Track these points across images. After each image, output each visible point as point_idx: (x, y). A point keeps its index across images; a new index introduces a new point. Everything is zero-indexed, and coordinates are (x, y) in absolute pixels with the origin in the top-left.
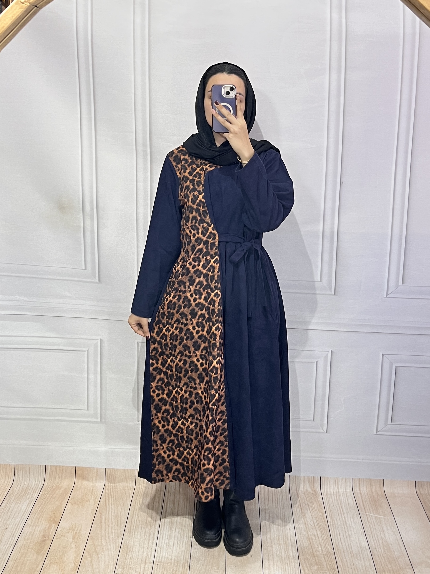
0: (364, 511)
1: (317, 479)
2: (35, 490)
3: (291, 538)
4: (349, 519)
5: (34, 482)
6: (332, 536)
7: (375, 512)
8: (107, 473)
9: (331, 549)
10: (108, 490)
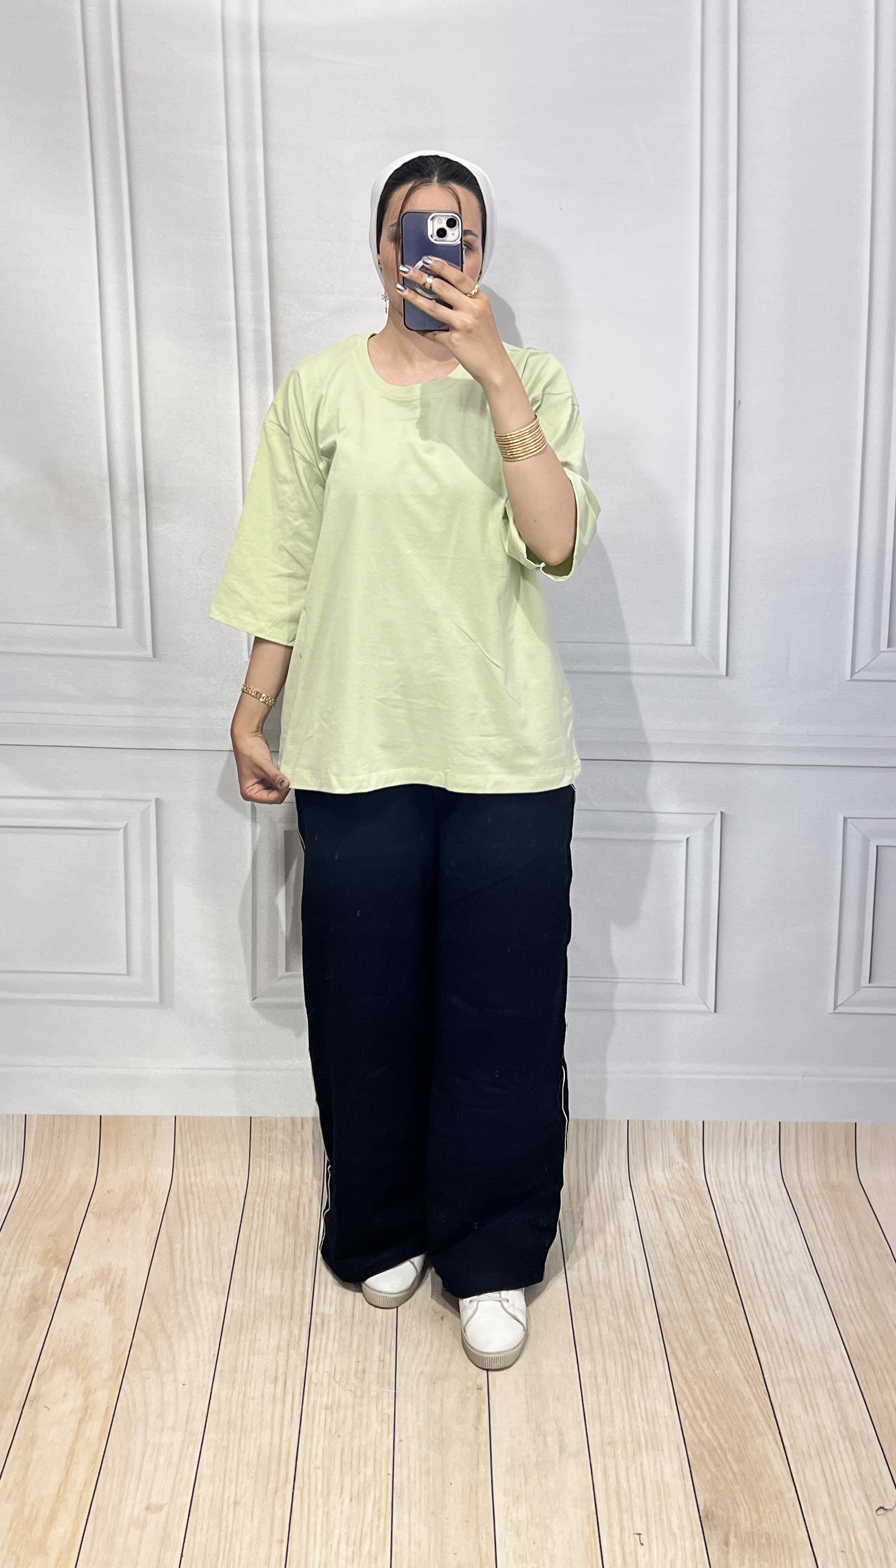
1: (694, 1127)
3: (641, 1284)
6: (738, 1275)
9: (736, 1305)
10: (184, 1180)
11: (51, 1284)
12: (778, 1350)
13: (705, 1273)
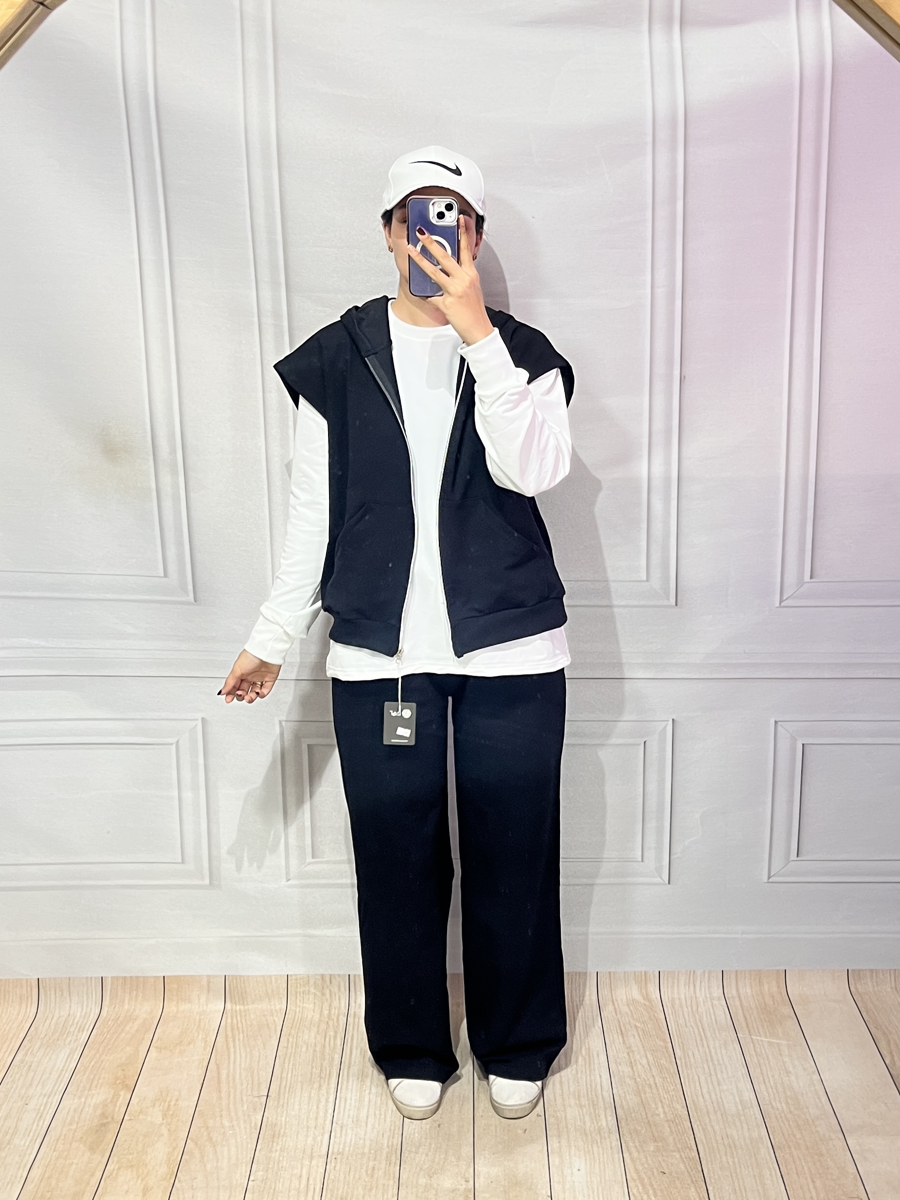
0: (747, 1032)
1: (652, 977)
2: (83, 1026)
3: (605, 1094)
4: (718, 1050)
5: (80, 1009)
6: (685, 1085)
7: (768, 1034)
8: (230, 985)
9: (683, 1110)
10: (232, 1019)
11: (118, 1104)
12: (715, 1145)
13: (658, 1084)
